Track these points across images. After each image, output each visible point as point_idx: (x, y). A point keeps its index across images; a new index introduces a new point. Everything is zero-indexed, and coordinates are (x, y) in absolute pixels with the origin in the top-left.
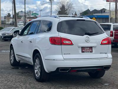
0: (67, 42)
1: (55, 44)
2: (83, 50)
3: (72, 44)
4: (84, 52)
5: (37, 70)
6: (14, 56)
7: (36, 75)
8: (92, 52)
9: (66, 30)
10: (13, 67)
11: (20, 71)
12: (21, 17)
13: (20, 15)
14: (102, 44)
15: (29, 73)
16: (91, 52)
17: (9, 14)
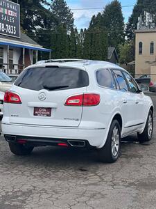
2: (36, 112)
3: (19, 102)
4: (37, 115)
16: (47, 116)
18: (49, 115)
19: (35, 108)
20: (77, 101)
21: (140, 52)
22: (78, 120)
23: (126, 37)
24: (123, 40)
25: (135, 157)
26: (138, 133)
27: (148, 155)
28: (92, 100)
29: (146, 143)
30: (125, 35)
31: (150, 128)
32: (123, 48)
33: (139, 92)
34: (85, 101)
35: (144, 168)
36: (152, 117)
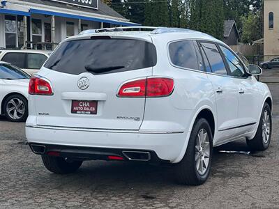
0: (43, 88)
2: (75, 108)
4: (75, 112)
8: (96, 114)
16: (92, 114)
18: (94, 113)
19: (73, 100)
20: (137, 90)
21: (271, 26)
22: (138, 119)
23: (251, 6)
24: (247, 11)
25: (237, 176)
26: (247, 138)
27: (258, 172)
28: (162, 88)
29: (260, 153)
30: (250, 4)
31: (267, 130)
32: (247, 21)
33: (246, 76)
34: (150, 89)
35: (246, 193)
36: (269, 114)
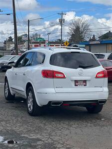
0: (60, 75)
1: (47, 77)
4: (77, 85)
5: (30, 104)
6: (9, 90)
7: (29, 109)
8: (86, 86)
9: (61, 63)
10: (8, 101)
11: (14, 105)
12: (24, 41)
13: (23, 39)
14: (97, 77)
15: (23, 107)
16: (84, 85)
17: (10, 38)
22: (101, 87)
